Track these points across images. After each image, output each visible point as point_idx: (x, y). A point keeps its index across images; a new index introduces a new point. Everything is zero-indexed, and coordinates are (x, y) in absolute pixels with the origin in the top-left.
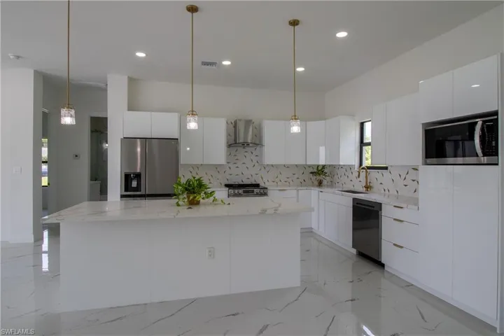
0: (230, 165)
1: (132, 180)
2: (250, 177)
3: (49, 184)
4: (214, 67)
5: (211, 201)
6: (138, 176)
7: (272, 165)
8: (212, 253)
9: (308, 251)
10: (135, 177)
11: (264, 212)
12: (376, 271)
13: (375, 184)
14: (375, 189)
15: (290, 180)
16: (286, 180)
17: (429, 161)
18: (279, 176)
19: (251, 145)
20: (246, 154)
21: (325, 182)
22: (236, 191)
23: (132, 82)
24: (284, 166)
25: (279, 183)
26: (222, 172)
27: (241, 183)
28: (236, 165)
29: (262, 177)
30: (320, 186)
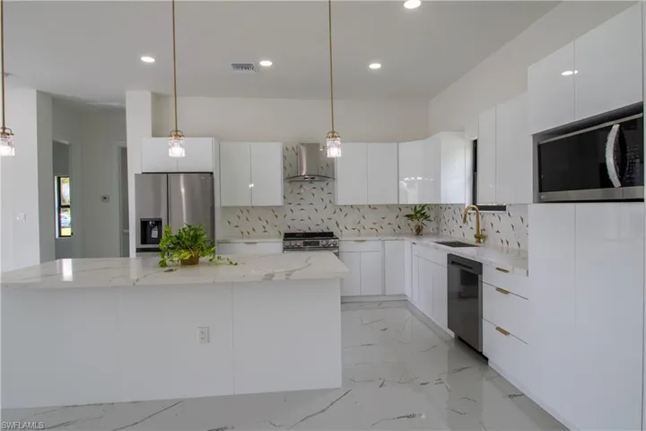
0: (292, 207)
1: (151, 228)
2: (320, 222)
3: (72, 234)
4: (251, 71)
5: (208, 261)
6: (158, 223)
7: (352, 206)
8: (205, 336)
9: (385, 330)
10: (154, 225)
11: (269, 277)
12: (474, 367)
13: (490, 232)
14: (490, 241)
15: (378, 227)
16: (373, 226)
17: (544, 195)
18: (362, 221)
19: (317, 178)
20: (314, 191)
21: (425, 230)
22: (293, 243)
23: (157, 98)
24: (370, 206)
25: (362, 230)
26: (281, 217)
27: (308, 231)
28: (300, 207)
29: (337, 223)
30: (418, 234)
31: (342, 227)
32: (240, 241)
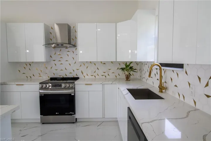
2: (72, 71)
7: (91, 62)
15: (106, 74)
16: (103, 74)
18: (97, 71)
20: (68, 53)
24: (101, 62)
25: (97, 77)
26: (49, 68)
27: (65, 77)
28: (60, 62)
29: (82, 72)
30: (127, 80)
31: (85, 74)
32: (13, 83)
